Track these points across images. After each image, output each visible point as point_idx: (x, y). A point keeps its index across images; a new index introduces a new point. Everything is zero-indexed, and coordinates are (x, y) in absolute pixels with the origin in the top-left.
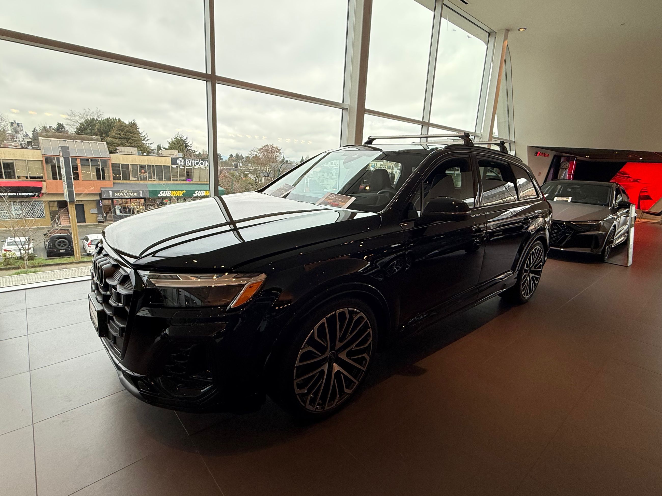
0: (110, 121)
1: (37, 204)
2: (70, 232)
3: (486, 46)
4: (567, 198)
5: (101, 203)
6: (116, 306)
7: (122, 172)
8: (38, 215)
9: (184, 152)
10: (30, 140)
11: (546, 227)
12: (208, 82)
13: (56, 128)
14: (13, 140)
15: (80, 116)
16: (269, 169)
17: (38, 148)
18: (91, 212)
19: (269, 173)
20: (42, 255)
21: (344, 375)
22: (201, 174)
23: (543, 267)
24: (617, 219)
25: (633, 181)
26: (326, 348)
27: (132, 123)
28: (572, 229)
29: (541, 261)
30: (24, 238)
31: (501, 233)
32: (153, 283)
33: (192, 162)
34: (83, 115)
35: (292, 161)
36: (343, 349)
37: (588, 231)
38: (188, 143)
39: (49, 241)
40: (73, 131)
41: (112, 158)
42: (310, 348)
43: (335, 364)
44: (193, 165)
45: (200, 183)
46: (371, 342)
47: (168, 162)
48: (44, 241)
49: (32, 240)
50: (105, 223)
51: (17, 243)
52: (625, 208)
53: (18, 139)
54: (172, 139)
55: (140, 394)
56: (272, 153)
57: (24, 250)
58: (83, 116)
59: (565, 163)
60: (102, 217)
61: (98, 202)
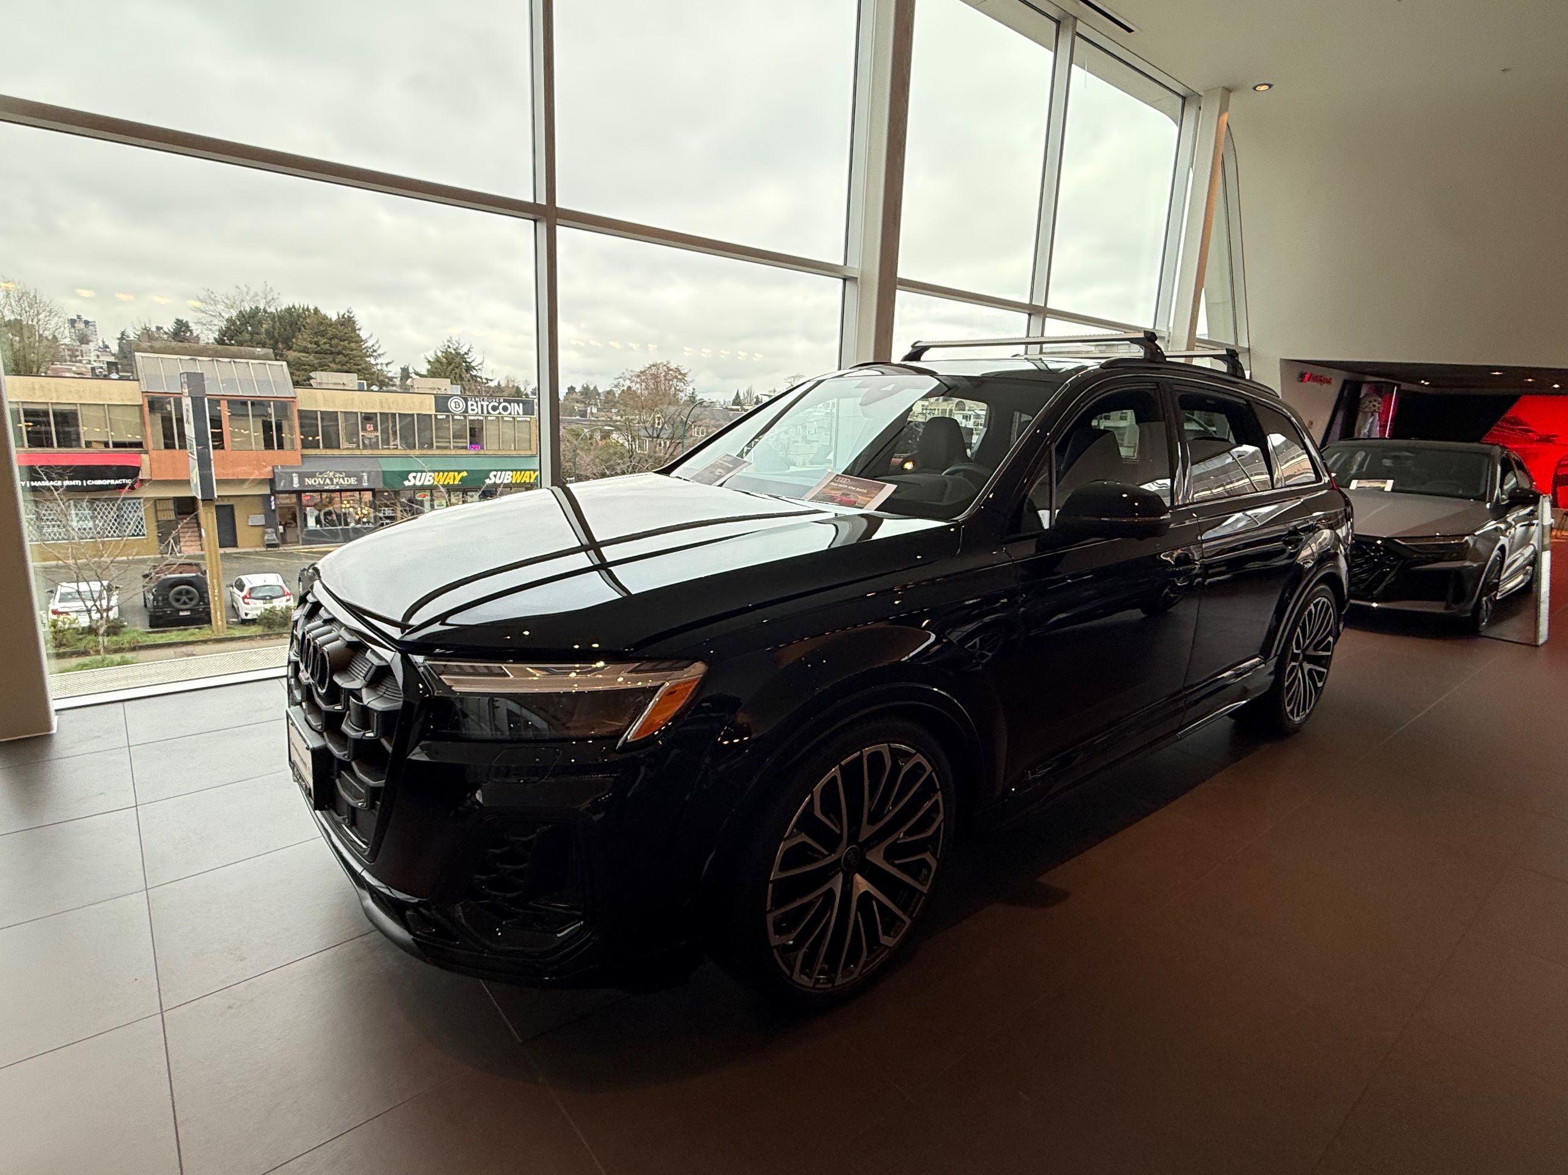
0: (295, 314)
1: (129, 504)
2: (203, 568)
3: (1177, 129)
4: (1382, 482)
5: (273, 503)
6: (359, 737)
7: (322, 430)
8: (130, 531)
9: (463, 383)
10: (112, 359)
11: (1339, 552)
12: (538, 224)
13: (172, 330)
14: (74, 359)
15: (226, 304)
16: (659, 418)
17: (131, 378)
18: (250, 524)
19: (662, 428)
20: (138, 623)
21: (879, 902)
22: (503, 432)
23: (1335, 646)
24: (1506, 530)
25: (1538, 441)
26: (840, 837)
27: (346, 316)
28: (1399, 557)
29: (1330, 633)
30: (98, 583)
31: (1223, 569)
32: (448, 684)
33: (482, 406)
34: (232, 300)
35: (714, 400)
36: (876, 842)
37: (1436, 561)
38: (473, 361)
39: (154, 590)
40: (209, 337)
41: (298, 398)
42: (803, 838)
43: (858, 877)
44: (485, 412)
45: (500, 453)
46: (940, 825)
47: (428, 407)
48: (144, 592)
49: (117, 588)
50: (281, 548)
51: (84, 597)
52: (1525, 505)
53: (85, 358)
54: (435, 352)
55: (414, 945)
56: (667, 382)
57: (98, 610)
58: (234, 303)
59: (1370, 399)
60: (274, 535)
61: (266, 498)
